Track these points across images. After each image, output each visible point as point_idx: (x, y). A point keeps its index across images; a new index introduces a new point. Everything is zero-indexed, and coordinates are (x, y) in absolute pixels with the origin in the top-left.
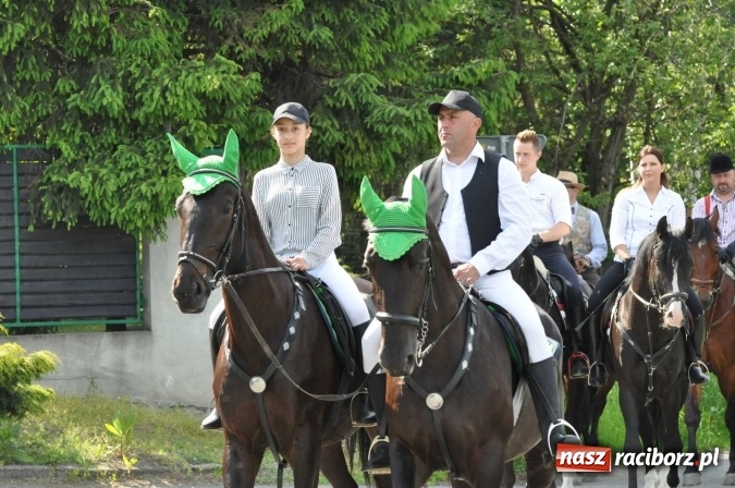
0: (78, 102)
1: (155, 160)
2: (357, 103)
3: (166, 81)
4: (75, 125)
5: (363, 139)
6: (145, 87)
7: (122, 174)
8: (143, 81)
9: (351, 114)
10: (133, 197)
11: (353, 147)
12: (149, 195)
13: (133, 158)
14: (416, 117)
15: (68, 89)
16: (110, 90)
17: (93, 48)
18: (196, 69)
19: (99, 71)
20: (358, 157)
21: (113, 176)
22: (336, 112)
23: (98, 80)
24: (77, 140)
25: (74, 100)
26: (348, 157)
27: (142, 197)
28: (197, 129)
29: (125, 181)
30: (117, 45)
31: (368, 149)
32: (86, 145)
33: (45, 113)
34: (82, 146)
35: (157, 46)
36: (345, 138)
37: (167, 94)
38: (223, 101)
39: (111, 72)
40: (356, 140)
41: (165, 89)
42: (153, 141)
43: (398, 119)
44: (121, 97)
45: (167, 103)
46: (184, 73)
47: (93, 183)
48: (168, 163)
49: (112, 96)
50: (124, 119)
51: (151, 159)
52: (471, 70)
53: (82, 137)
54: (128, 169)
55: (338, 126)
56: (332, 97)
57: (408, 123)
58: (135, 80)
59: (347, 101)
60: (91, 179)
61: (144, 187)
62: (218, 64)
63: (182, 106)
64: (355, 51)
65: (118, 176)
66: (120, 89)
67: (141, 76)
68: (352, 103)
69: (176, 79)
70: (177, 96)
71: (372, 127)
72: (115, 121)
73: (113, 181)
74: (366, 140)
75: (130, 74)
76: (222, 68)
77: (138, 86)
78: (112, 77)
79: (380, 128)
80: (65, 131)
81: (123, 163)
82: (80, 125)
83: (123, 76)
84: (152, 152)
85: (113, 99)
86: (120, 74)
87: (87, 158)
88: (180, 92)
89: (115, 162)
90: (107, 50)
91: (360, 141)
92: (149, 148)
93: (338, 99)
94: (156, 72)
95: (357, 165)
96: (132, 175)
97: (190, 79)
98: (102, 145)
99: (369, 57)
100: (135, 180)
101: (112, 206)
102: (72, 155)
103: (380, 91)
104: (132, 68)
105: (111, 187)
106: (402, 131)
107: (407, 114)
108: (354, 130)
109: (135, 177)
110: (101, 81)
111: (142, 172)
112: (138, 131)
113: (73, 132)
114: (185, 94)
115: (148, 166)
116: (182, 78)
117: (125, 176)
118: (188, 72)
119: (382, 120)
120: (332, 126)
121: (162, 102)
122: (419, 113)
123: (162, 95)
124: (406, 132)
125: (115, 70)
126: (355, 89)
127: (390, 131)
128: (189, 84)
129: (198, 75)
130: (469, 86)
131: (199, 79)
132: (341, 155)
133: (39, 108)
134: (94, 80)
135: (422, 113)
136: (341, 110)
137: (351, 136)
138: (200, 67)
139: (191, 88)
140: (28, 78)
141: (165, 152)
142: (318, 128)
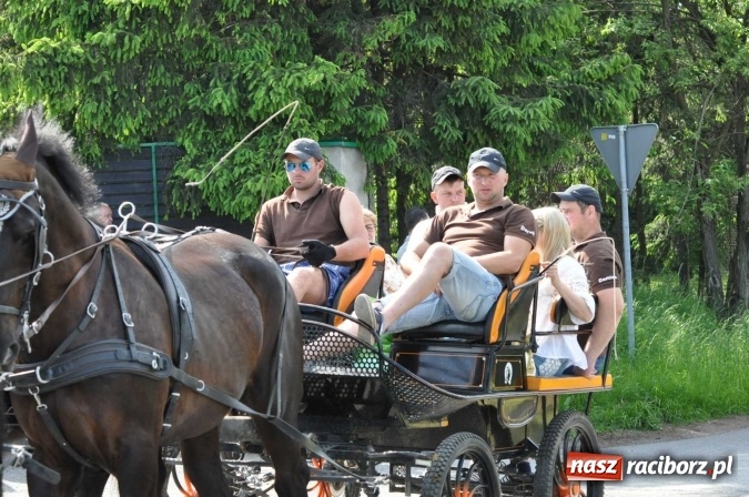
0: (199, 103)
1: (265, 155)
2: (477, 101)
3: (271, 81)
4: (199, 124)
5: (483, 134)
6: (256, 87)
7: (236, 169)
8: (255, 82)
9: (472, 112)
10: (242, 191)
11: (473, 142)
13: (247, 154)
14: (529, 116)
15: (193, 92)
16: (222, 92)
18: (298, 70)
19: (217, 74)
21: (225, 171)
22: (459, 111)
23: (215, 83)
24: (200, 137)
25: (195, 101)
27: (248, 192)
28: (300, 125)
29: (237, 175)
32: (209, 142)
33: (175, 114)
34: (205, 143)
37: (271, 93)
39: (227, 75)
40: (475, 136)
41: (270, 89)
42: (266, 137)
43: (511, 118)
44: (235, 97)
45: (271, 101)
46: (287, 74)
49: (222, 98)
50: (241, 117)
51: (261, 154)
53: (205, 135)
54: (243, 164)
55: (457, 123)
56: (454, 97)
58: (249, 82)
59: (467, 100)
61: (250, 184)
62: (317, 66)
65: (232, 170)
66: (233, 90)
67: (254, 78)
68: (471, 101)
69: (280, 79)
70: (280, 94)
71: (490, 124)
72: (233, 119)
73: (226, 176)
74: (485, 136)
75: (244, 76)
76: (322, 68)
77: (251, 87)
78: (228, 80)
79: (495, 125)
80: (190, 130)
81: (238, 159)
82: (204, 123)
83: (238, 79)
84: (263, 148)
86: (235, 77)
87: (210, 154)
88: (283, 91)
89: (231, 158)
91: (479, 136)
92: (262, 144)
93: (459, 98)
94: (265, 74)
96: (242, 170)
97: (291, 79)
100: (245, 175)
101: (226, 198)
102: (195, 151)
104: (245, 71)
105: (223, 183)
106: (515, 128)
108: (474, 126)
109: (245, 172)
110: (218, 83)
111: (252, 167)
113: (197, 130)
114: (287, 94)
115: (258, 162)
116: (285, 78)
117: (237, 171)
118: (291, 73)
119: (498, 119)
120: (453, 124)
121: (268, 101)
122: (531, 112)
123: (267, 94)
124: (519, 130)
125: (232, 74)
126: (474, 89)
127: (505, 129)
128: (289, 83)
129: (299, 74)
130: (600, 80)
131: (300, 79)
132: (463, 148)
133: (170, 110)
134: (211, 83)
135: (535, 112)
136: (463, 107)
137: (472, 132)
138: (303, 68)
139: (291, 87)
140: (157, 84)
141: (276, 147)
142: (441, 127)
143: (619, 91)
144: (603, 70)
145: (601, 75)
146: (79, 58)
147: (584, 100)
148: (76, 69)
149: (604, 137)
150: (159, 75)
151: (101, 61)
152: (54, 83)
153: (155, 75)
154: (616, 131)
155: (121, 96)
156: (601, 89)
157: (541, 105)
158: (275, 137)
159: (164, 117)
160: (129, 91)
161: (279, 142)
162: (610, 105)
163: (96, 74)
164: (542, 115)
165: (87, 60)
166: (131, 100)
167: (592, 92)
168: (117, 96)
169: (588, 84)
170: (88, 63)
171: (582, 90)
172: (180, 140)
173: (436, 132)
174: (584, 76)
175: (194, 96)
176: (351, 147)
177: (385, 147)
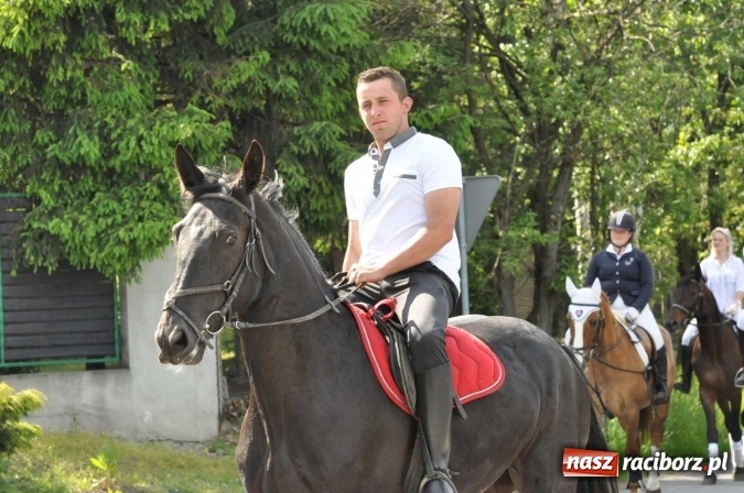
0: (57, 152)
1: (132, 207)
2: (321, 149)
3: (142, 131)
4: (54, 174)
5: (327, 183)
6: (120, 137)
7: (101, 220)
8: (119, 131)
9: (316, 161)
10: (111, 242)
11: (317, 191)
12: (127, 240)
13: (110, 205)
15: (46, 140)
16: (87, 140)
17: (69, 101)
18: (169, 119)
19: (76, 121)
20: (322, 201)
21: (92, 223)
22: (302, 159)
23: (75, 131)
24: (56, 188)
25: (53, 150)
26: (313, 201)
27: (120, 242)
28: (171, 176)
29: (104, 226)
30: (91, 98)
31: (332, 192)
32: (65, 193)
33: (25, 163)
34: (61, 193)
35: (130, 98)
36: (310, 182)
37: (143, 143)
39: (88, 123)
40: (320, 185)
41: (140, 138)
42: (129, 188)
44: (98, 146)
45: (142, 151)
46: (158, 123)
47: (73, 229)
48: (143, 209)
49: (89, 145)
50: (101, 167)
51: (128, 206)
52: (427, 116)
53: (61, 186)
54: (106, 216)
55: (302, 170)
56: (297, 144)
58: (111, 130)
59: (311, 148)
60: (71, 225)
61: (122, 233)
62: (191, 114)
63: (157, 155)
64: (316, 100)
65: (97, 222)
66: (96, 139)
67: (117, 127)
68: (316, 150)
69: (151, 129)
70: (152, 144)
72: (92, 169)
73: (92, 227)
74: (330, 185)
75: (106, 124)
76: (195, 117)
77: (114, 135)
78: (89, 128)
80: (44, 180)
81: (101, 210)
82: (59, 174)
83: (99, 126)
84: (128, 198)
85: (90, 148)
86: (96, 125)
87: (66, 205)
88: (155, 141)
89: (94, 209)
90: (83, 102)
91: (324, 185)
92: (126, 195)
93: (302, 146)
94: (131, 123)
95: (322, 208)
96: (110, 221)
97: (164, 128)
98: (80, 193)
99: (330, 106)
100: (114, 225)
101: (92, 251)
102: (52, 203)
103: (342, 138)
104: (108, 119)
105: (90, 233)
108: (318, 175)
109: (113, 223)
110: (78, 132)
111: (119, 218)
112: (115, 178)
113: (52, 181)
114: (160, 143)
115: (125, 213)
116: (157, 127)
117: (103, 222)
118: (162, 122)
120: (298, 171)
121: (138, 151)
123: (139, 144)
125: (92, 121)
126: (319, 136)
128: (163, 133)
129: (170, 124)
132: (306, 197)
133: (19, 157)
136: (307, 156)
137: (317, 181)
138: (173, 118)
141: (141, 198)
158: (141, 189)
161: (145, 193)
172: (29, 190)
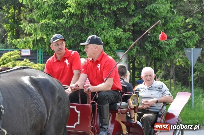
2: (156, 40)
3: (105, 34)
5: (157, 48)
8: (100, 34)
9: (155, 43)
11: (155, 50)
14: (170, 43)
15: (84, 36)
17: (90, 26)
18: (112, 31)
19: (90, 31)
20: (156, 53)
22: (151, 42)
26: (154, 53)
28: (112, 45)
30: (95, 26)
31: (159, 51)
33: (78, 41)
35: (104, 26)
36: (153, 48)
37: (105, 37)
38: (120, 38)
40: (155, 49)
43: (165, 44)
45: (105, 39)
46: (109, 32)
55: (151, 45)
57: (168, 45)
58: (99, 34)
59: (153, 39)
62: (117, 30)
63: (108, 40)
64: (157, 29)
67: (100, 33)
69: (107, 33)
70: (107, 37)
71: (159, 46)
74: (158, 49)
75: (98, 32)
76: (118, 30)
79: (161, 46)
83: (96, 33)
86: (95, 32)
88: (108, 36)
90: (93, 27)
91: (156, 49)
93: (151, 39)
94: (103, 32)
95: (156, 55)
97: (110, 33)
106: (166, 46)
107: (167, 42)
108: (155, 46)
110: (91, 34)
114: (109, 37)
116: (109, 33)
118: (110, 32)
119: (161, 44)
120: (150, 45)
121: (104, 39)
122: (170, 42)
123: (104, 37)
124: (167, 47)
125: (94, 31)
126: (155, 37)
127: (163, 47)
128: (110, 34)
129: (112, 32)
130: (186, 37)
131: (113, 33)
132: (152, 52)
133: (77, 40)
134: (89, 34)
135: (171, 42)
136: (152, 41)
137: (155, 48)
138: (113, 30)
139: (110, 35)
140: (74, 33)
142: (146, 46)
143: (191, 41)
144: (188, 35)
145: (187, 36)
146: (54, 25)
147: (182, 43)
148: (54, 28)
149: (187, 51)
150: (75, 31)
151: (60, 27)
152: (48, 31)
153: (74, 31)
154: (191, 50)
155: (66, 36)
156: (187, 40)
157: (173, 41)
158: (105, 48)
159: (76, 42)
160: (68, 34)
161: (106, 49)
162: (189, 44)
163: (59, 30)
164: (173, 43)
165: (56, 26)
166: (68, 37)
167: (184, 40)
168: (65, 36)
169: (183, 39)
170: (56, 27)
171: (182, 40)
172: (79, 48)
173: (145, 47)
174: (182, 36)
175: (84, 37)
176: (123, 52)
177: (133, 51)
